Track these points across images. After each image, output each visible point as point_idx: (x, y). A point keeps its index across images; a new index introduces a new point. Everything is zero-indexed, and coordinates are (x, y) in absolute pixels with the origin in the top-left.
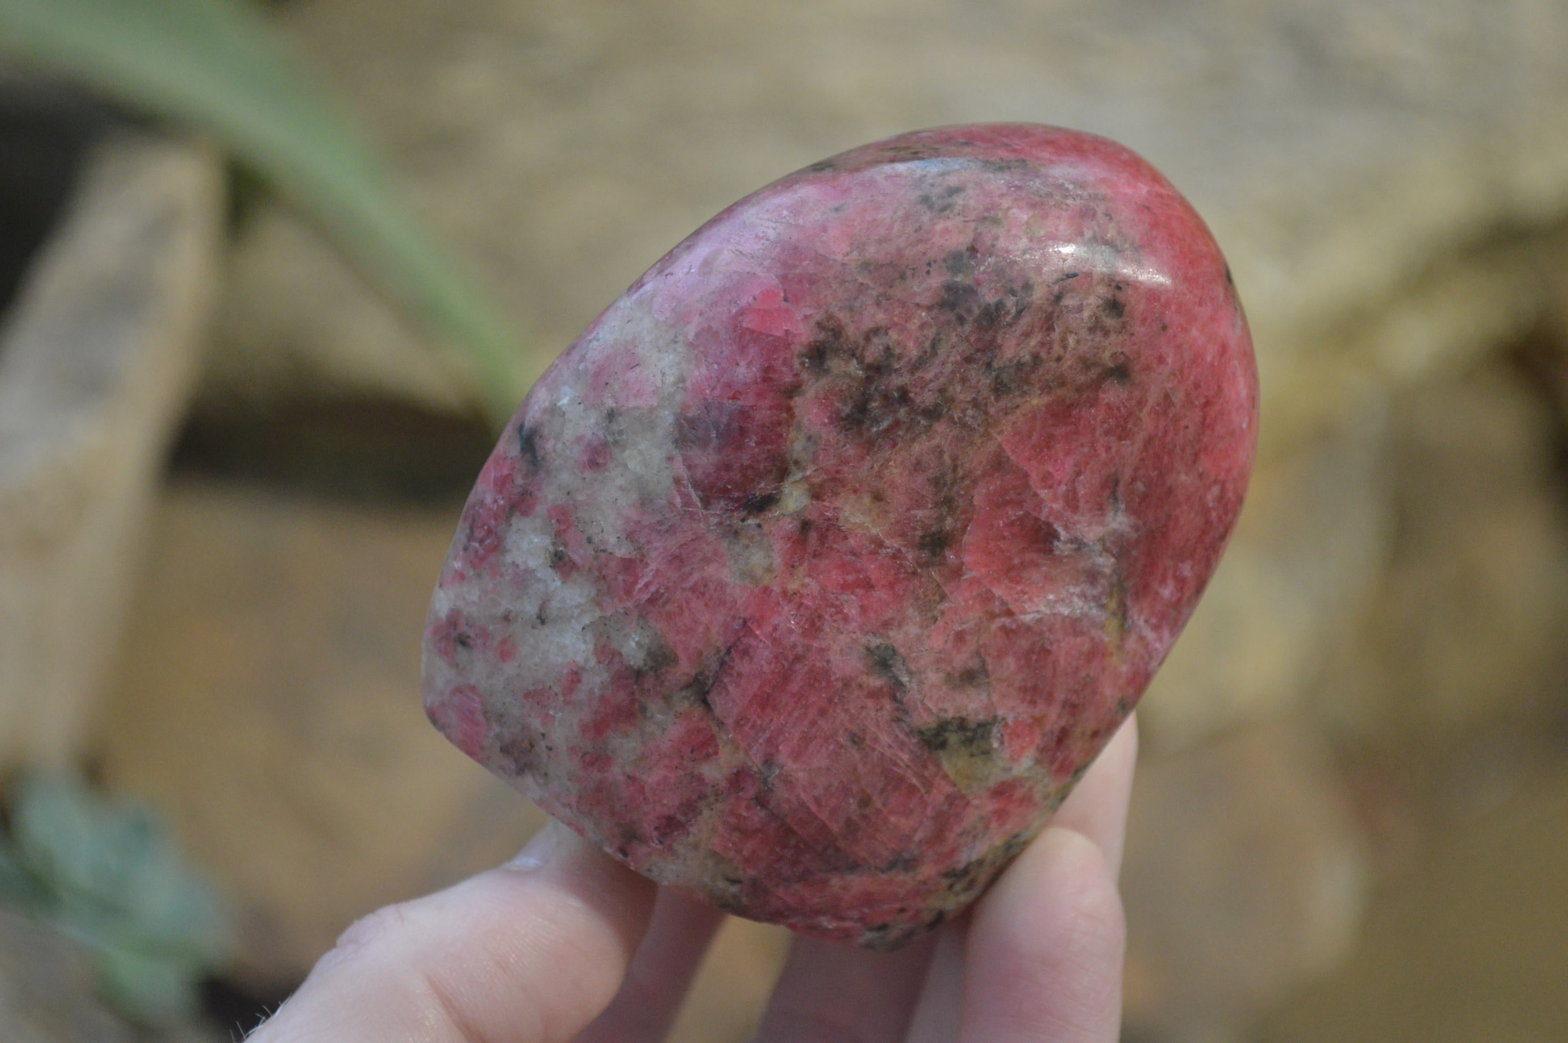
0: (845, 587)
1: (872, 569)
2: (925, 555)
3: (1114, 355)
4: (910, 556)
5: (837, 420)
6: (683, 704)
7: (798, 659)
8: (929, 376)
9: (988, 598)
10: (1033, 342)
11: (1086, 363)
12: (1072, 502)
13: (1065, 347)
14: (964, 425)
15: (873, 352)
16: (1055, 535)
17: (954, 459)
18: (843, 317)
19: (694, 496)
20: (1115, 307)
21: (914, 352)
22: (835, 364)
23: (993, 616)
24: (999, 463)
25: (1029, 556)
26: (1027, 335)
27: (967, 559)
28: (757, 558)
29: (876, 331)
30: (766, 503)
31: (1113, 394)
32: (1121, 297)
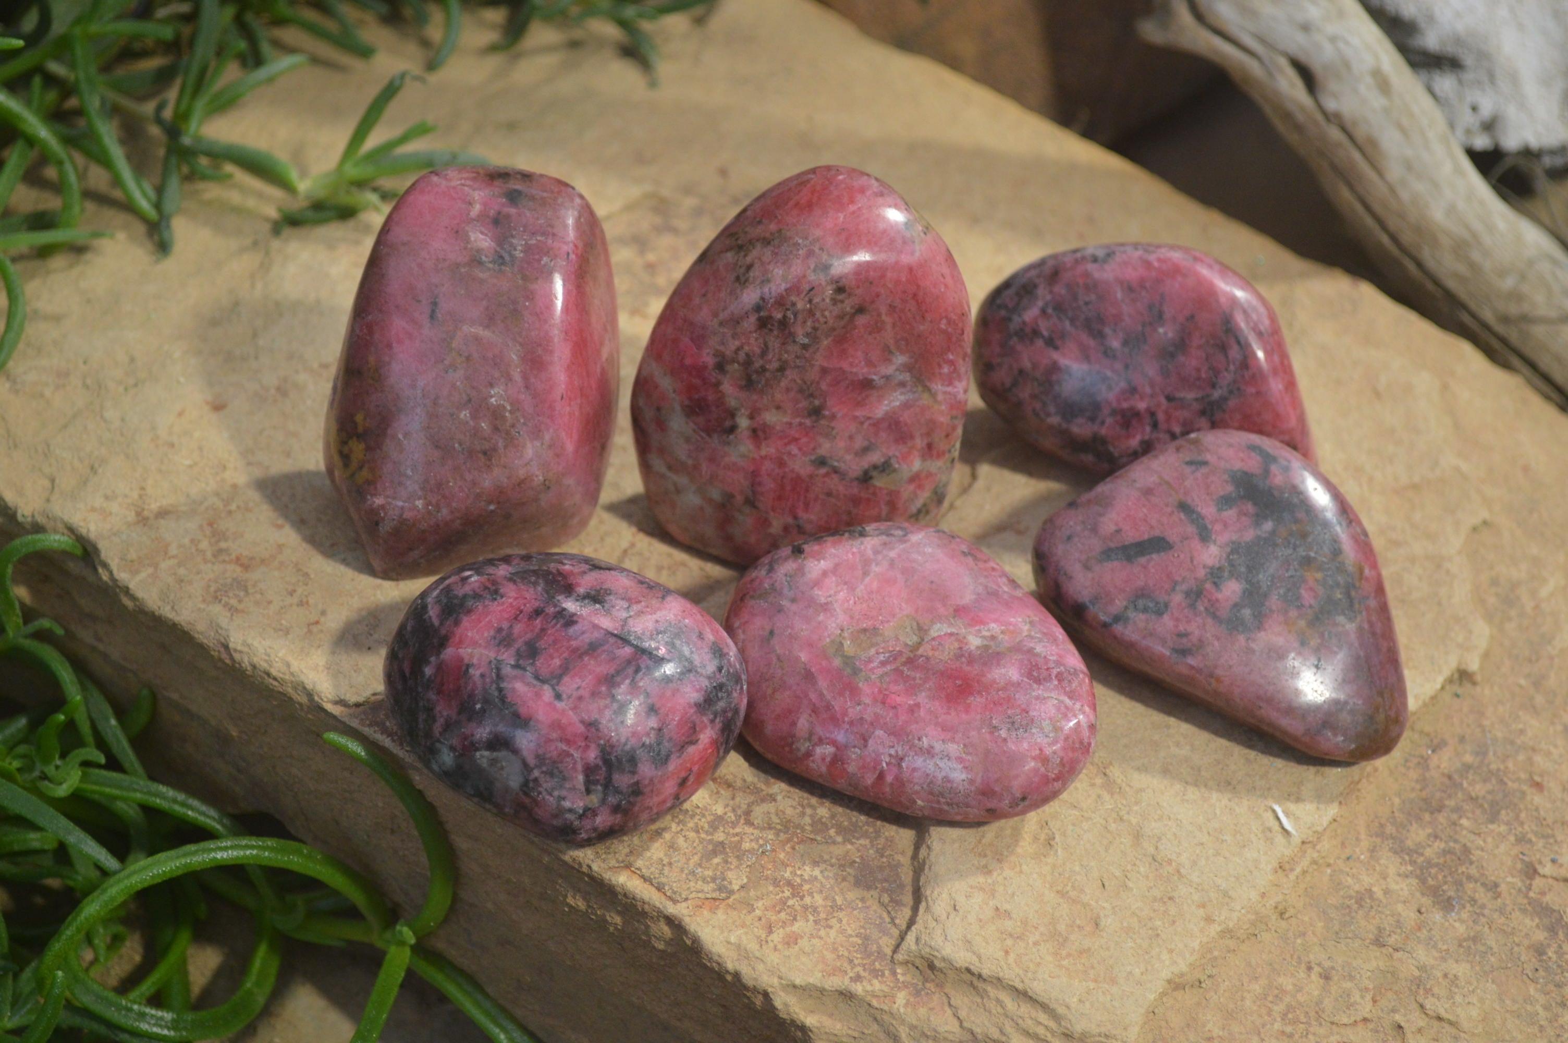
0: (786, 445)
1: (794, 433)
2: (814, 418)
3: (852, 307)
4: (808, 422)
5: (741, 388)
6: (747, 510)
7: (783, 477)
8: (770, 356)
9: (855, 418)
10: (809, 323)
11: (840, 317)
12: (870, 364)
13: (826, 317)
14: (798, 367)
15: (742, 356)
16: (873, 380)
17: (803, 380)
18: (722, 348)
19: (703, 434)
20: (840, 290)
21: (758, 351)
22: (729, 368)
23: (862, 423)
24: (824, 371)
25: (864, 395)
26: (805, 322)
27: (834, 410)
28: (743, 449)
29: (739, 349)
30: (733, 429)
31: (861, 320)
32: (840, 284)
